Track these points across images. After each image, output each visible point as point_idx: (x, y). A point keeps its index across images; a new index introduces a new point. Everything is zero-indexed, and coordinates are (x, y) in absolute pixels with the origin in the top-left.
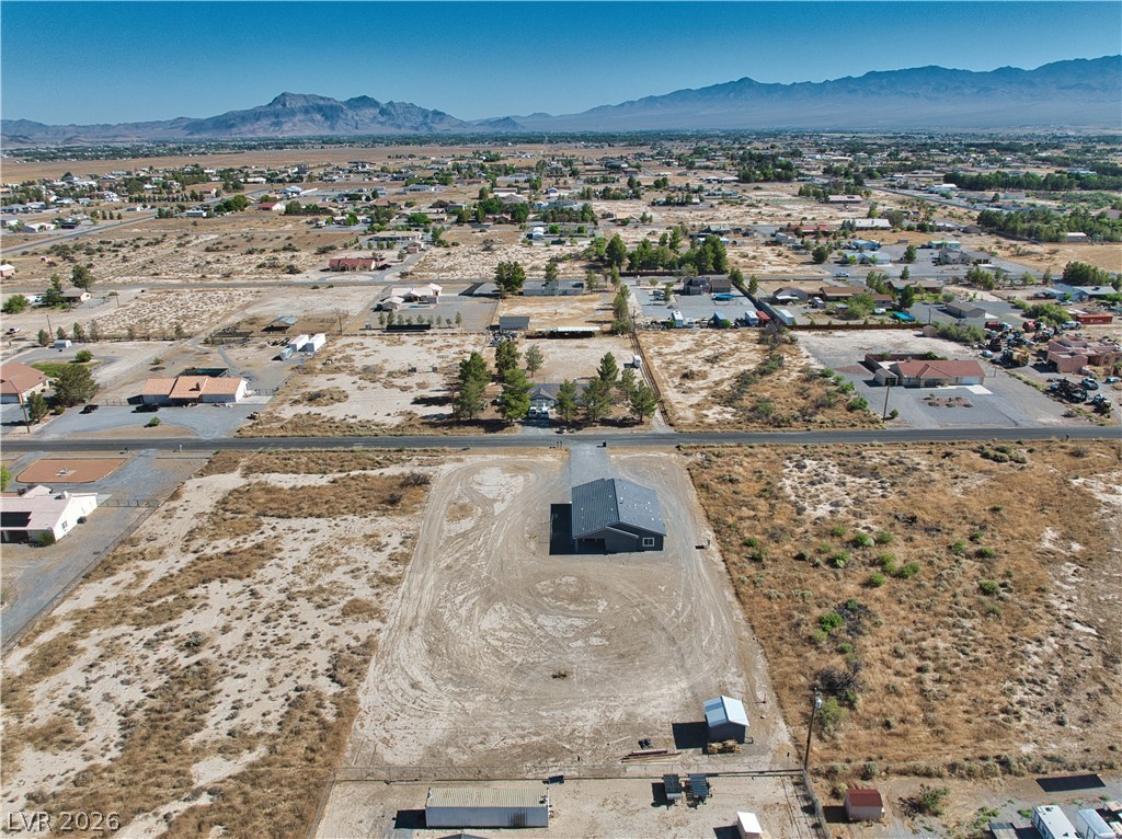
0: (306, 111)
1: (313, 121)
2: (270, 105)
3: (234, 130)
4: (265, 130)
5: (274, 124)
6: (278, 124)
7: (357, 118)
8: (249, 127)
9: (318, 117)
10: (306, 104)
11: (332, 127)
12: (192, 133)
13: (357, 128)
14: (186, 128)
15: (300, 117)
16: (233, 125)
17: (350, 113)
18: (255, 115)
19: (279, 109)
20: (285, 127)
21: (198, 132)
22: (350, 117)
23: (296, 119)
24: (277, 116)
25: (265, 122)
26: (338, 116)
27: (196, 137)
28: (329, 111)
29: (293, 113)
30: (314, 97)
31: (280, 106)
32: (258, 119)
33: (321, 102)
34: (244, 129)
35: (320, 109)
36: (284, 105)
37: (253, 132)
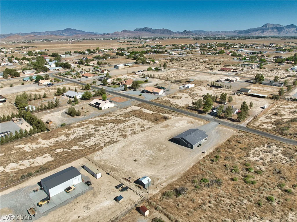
0: (272, 29)
1: (273, 31)
2: (262, 27)
3: (250, 34)
4: (259, 34)
5: (262, 32)
6: (263, 32)
7: (288, 31)
8: (254, 33)
9: (276, 30)
10: (273, 27)
11: (279, 34)
12: (238, 34)
13: (287, 34)
14: (237, 33)
15: (270, 30)
16: (250, 32)
17: (286, 29)
18: (257, 30)
19: (265, 28)
20: (265, 33)
21: (240, 34)
22: (286, 30)
23: (269, 31)
24: (263, 30)
25: (259, 32)
26: (282, 30)
27: (239, 35)
28: (279, 29)
29: (268, 29)
30: (276, 24)
31: (265, 27)
32: (258, 31)
33: (278, 26)
34: (252, 33)
35: (277, 28)
36: (266, 27)
37: (254, 34)
